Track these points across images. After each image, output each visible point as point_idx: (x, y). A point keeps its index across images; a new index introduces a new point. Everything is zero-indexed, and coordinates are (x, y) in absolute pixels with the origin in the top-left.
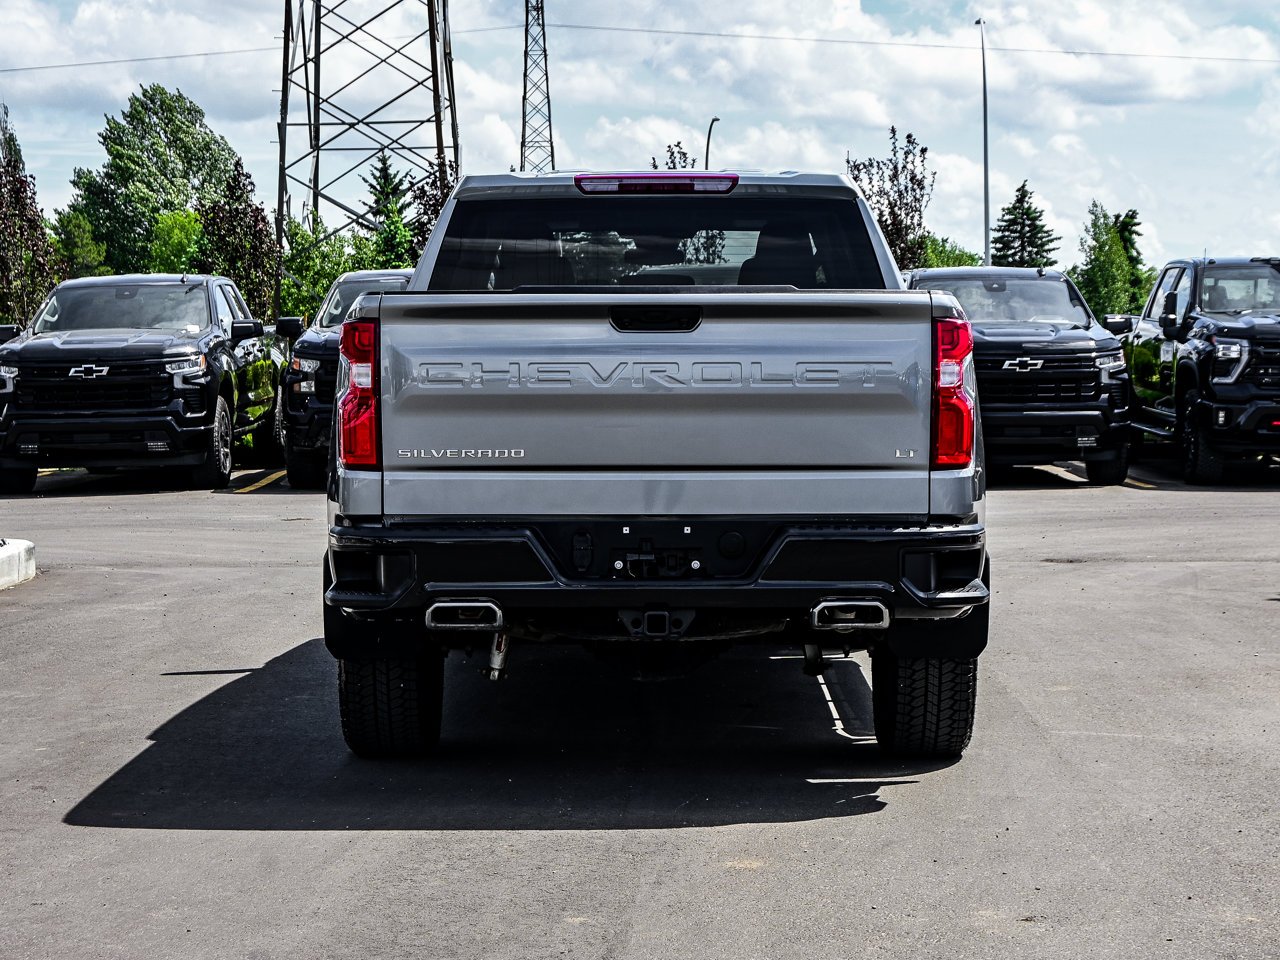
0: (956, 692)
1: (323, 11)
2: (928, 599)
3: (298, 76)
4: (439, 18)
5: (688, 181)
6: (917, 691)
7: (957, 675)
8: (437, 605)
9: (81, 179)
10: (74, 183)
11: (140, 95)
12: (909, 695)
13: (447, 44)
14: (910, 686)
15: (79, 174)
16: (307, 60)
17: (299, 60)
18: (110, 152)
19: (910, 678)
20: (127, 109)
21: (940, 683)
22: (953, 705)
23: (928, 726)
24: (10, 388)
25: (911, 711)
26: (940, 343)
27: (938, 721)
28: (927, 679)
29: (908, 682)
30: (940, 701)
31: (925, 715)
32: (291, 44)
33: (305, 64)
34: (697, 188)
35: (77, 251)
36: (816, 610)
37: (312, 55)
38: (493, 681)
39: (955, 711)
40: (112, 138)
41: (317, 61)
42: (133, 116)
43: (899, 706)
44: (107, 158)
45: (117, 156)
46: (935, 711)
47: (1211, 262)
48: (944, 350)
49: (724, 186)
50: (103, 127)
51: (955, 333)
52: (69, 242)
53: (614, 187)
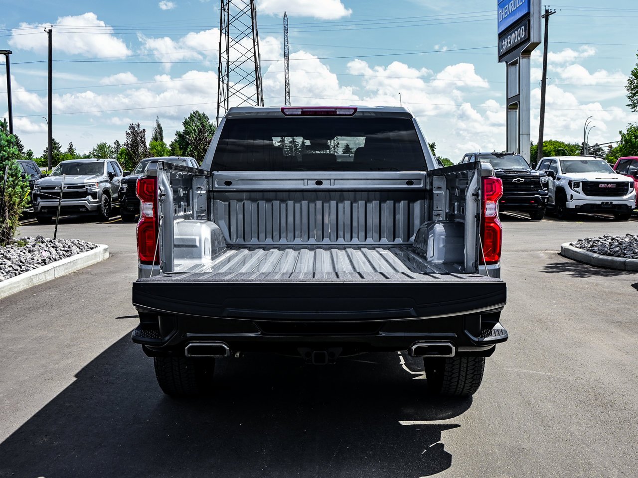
0: (475, 371)
1: (229, 87)
2: (478, 341)
3: (222, 104)
4: (260, 89)
5: (334, 110)
6: (455, 370)
7: (476, 362)
8: (191, 345)
9: (178, 134)
10: (176, 135)
11: (192, 113)
12: (451, 372)
13: (262, 97)
14: (451, 368)
15: (177, 132)
16: (225, 100)
17: (223, 99)
18: (185, 126)
19: (452, 364)
20: (189, 116)
21: (467, 366)
22: (473, 377)
23: (459, 386)
24: (125, 191)
25: (451, 379)
26: (485, 191)
27: (465, 384)
28: (460, 364)
29: (450, 366)
30: (466, 375)
31: (458, 382)
32: (220, 96)
33: (224, 101)
34: (338, 113)
35: (175, 152)
36: (414, 347)
37: (226, 98)
38: (237, 358)
39: (474, 380)
40: (186, 123)
41: (228, 99)
42: (191, 118)
43: (445, 377)
44: (184, 129)
45: (186, 128)
46: (464, 380)
47: (480, 154)
48: (487, 195)
49: (352, 112)
50: (184, 121)
51: (493, 185)
52: (173, 149)
53: (299, 112)
